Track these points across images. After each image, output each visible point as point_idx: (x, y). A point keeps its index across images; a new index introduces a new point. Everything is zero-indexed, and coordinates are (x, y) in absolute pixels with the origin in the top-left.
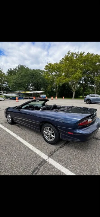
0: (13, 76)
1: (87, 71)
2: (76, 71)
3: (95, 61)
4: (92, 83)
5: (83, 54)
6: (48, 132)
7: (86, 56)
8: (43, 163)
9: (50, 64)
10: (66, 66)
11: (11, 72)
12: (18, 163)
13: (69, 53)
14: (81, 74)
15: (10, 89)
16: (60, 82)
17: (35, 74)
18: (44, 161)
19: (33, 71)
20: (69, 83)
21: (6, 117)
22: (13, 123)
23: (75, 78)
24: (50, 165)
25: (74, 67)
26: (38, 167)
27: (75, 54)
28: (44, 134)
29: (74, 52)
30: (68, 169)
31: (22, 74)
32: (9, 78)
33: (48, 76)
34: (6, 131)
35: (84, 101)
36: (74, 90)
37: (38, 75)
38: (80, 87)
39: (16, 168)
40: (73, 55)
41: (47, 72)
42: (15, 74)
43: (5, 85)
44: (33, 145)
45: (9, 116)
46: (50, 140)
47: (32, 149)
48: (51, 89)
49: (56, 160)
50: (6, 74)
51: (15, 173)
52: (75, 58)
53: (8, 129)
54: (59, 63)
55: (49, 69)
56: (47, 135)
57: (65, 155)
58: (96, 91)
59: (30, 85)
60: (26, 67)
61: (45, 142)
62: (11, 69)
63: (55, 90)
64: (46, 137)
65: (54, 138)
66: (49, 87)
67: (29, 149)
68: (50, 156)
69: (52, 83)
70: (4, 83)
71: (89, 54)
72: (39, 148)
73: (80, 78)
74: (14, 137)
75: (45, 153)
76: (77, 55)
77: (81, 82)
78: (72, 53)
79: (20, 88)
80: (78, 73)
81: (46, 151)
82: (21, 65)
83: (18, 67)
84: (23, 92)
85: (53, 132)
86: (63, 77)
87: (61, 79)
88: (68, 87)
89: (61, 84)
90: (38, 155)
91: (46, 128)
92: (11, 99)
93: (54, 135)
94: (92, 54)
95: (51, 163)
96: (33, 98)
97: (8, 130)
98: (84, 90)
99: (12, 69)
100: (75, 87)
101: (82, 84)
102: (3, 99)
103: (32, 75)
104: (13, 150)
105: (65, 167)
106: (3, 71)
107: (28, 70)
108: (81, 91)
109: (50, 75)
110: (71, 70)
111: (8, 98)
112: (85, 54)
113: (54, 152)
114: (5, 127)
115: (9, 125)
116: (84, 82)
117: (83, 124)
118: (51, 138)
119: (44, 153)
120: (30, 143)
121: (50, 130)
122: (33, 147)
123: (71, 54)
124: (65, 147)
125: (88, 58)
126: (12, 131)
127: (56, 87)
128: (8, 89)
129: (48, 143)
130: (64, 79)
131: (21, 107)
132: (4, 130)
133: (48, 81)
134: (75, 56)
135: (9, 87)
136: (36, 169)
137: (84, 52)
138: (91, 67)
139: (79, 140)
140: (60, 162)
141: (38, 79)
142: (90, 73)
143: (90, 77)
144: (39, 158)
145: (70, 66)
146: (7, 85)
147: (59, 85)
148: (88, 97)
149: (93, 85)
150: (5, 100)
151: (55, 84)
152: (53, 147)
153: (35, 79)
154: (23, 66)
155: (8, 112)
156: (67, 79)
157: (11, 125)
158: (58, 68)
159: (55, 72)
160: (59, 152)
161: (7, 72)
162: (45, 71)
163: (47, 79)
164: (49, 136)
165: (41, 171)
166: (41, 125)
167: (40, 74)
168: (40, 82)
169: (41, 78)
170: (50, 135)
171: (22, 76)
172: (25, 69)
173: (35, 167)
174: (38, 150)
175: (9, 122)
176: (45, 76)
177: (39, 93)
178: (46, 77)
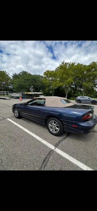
0: (18, 80)
1: (77, 78)
2: (69, 77)
3: (83, 70)
4: (81, 87)
5: (74, 64)
6: (53, 125)
7: (77, 66)
8: (51, 152)
9: (48, 71)
10: (61, 73)
11: (15, 76)
12: (28, 153)
13: (63, 63)
14: (72, 80)
15: (14, 90)
16: (56, 86)
17: (35, 79)
18: (52, 151)
19: (34, 76)
20: (62, 87)
21: (14, 112)
22: (19, 117)
23: (68, 83)
24: (58, 154)
25: (67, 74)
26: (47, 157)
27: (68, 64)
28: (49, 127)
29: (67, 63)
30: (75, 158)
31: (25, 78)
32: (13, 81)
33: (46, 80)
34: (14, 124)
35: (76, 101)
36: (67, 92)
37: (38, 79)
38: (71, 91)
39: (27, 157)
40: (66, 65)
41: (45, 77)
42: (19, 78)
43: (11, 87)
44: (40, 137)
45: (16, 111)
46: (55, 132)
47: (39, 140)
48: (48, 91)
49: (62, 150)
50: (11, 78)
51: (27, 162)
52: (68, 67)
53: (15, 122)
54: (55, 70)
55: (47, 75)
56: (52, 128)
57: (69, 145)
58: (84, 93)
59: (31, 87)
60: (28, 73)
61: (50, 134)
62: (15, 74)
63: (51, 92)
64: (51, 130)
65: (58, 130)
66: (47, 89)
67: (37, 140)
68: (56, 146)
69: (49, 86)
70: (9, 85)
71: (78, 64)
72: (45, 139)
73: (72, 83)
74: (22, 129)
75: (52, 143)
76: (69, 65)
77: (72, 86)
78: (66, 63)
79: (23, 90)
80: (70, 79)
81: (52, 142)
82: (24, 71)
83: (22, 73)
84: (26, 93)
85: (58, 125)
86: (58, 82)
87: (56, 83)
88: (62, 89)
89: (56, 88)
90: (45, 145)
91: (51, 121)
92: (15, 98)
93: (58, 128)
94: (81, 65)
95: (58, 153)
96: (34, 98)
97: (15, 124)
98: (74, 93)
99: (17, 74)
100: (68, 90)
101: (73, 88)
102: (9, 98)
103: (33, 80)
104: (22, 141)
105: (72, 156)
106: (9, 76)
107: (30, 75)
108: (72, 94)
109: (47, 80)
110: (65, 76)
111: (12, 97)
112: (76, 64)
113: (59, 143)
114: (13, 121)
115: (16, 119)
116: (74, 87)
117: (85, 118)
118: (56, 130)
119: (50, 143)
120: (36, 135)
121: (55, 123)
122: (40, 138)
123: (64, 63)
124: (68, 138)
125: (78, 67)
126: (20, 124)
127: (53, 90)
128: (13, 90)
129: (53, 135)
130: (59, 83)
131: (27, 104)
132: (12, 124)
133: (46, 85)
134: (68, 65)
135: (14, 89)
136: (46, 158)
137: (75, 63)
138: (81, 75)
139: (82, 132)
140: (66, 151)
141: (38, 83)
142: (80, 79)
143: (79, 83)
144: (47, 148)
145: (63, 73)
146: (12, 87)
147: (55, 88)
148: (79, 98)
149: (82, 89)
150: (10, 99)
151: (51, 87)
152: (58, 139)
153: (36, 82)
154: (26, 72)
155: (16, 108)
156: (61, 84)
157: (17, 119)
158: (54, 74)
159: (51, 77)
160: (63, 142)
161: (13, 77)
162: (44, 76)
163: (45, 83)
164: (53, 128)
165: (51, 161)
166: (46, 119)
167: (39, 78)
168: (40, 85)
169: (40, 82)
170: (55, 128)
171: (25, 79)
172: (27, 75)
173: (45, 156)
174: (45, 141)
175: (16, 116)
176: (44, 80)
177: (38, 94)
178: (44, 82)
